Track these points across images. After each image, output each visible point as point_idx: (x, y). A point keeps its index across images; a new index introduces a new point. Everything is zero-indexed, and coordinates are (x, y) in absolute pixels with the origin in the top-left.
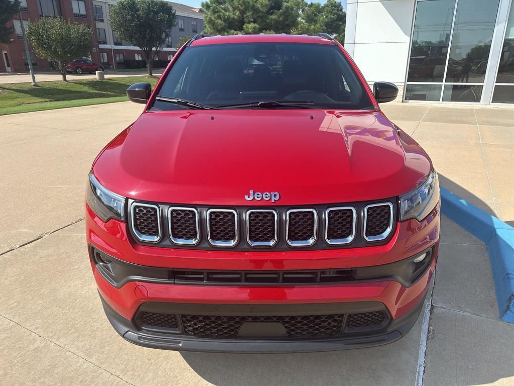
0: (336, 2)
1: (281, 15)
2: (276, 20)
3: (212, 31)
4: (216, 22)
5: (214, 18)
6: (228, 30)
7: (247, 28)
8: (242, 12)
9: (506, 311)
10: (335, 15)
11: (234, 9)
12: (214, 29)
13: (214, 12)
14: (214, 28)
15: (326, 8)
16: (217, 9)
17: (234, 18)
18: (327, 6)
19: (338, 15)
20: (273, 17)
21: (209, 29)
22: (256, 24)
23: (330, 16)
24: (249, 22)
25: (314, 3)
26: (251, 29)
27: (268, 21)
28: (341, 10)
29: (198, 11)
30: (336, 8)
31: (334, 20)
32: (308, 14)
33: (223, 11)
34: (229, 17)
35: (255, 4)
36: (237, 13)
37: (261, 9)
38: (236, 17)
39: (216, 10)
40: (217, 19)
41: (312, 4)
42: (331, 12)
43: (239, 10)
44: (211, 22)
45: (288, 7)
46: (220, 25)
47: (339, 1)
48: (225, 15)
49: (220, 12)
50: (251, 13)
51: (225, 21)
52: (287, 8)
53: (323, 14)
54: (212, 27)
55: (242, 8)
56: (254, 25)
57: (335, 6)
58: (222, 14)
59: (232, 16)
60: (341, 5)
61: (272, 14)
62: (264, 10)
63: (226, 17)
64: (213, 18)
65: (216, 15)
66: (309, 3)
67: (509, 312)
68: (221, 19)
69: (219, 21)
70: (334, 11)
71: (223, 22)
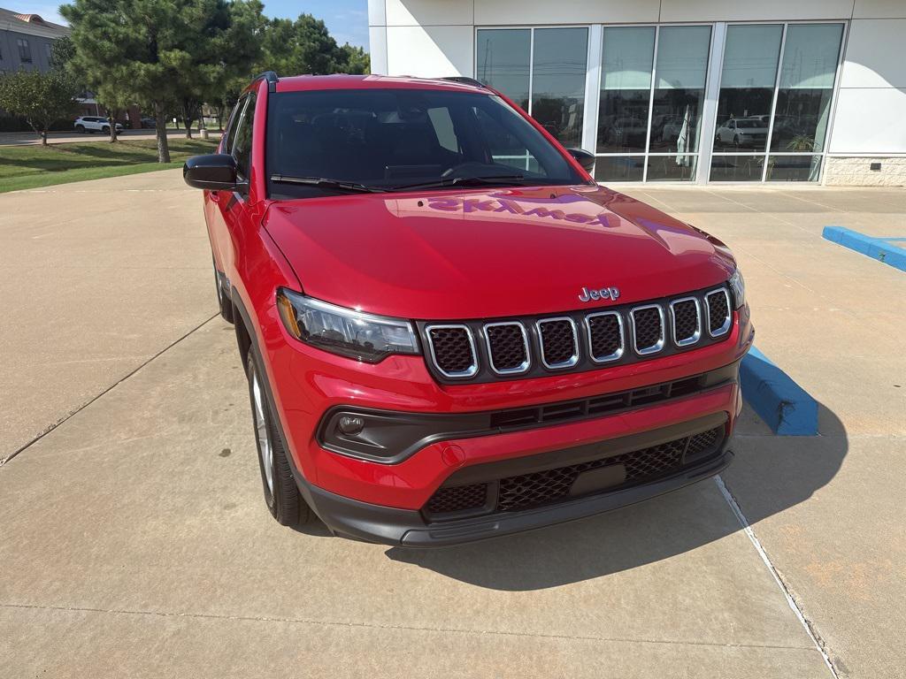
0: (314, 21)
1: (230, 38)
2: (222, 47)
3: (92, 62)
4: (99, 44)
5: (95, 36)
6: (128, 61)
7: (169, 58)
8: (153, 30)
9: (780, 423)
10: (317, 43)
11: (136, 22)
12: (95, 58)
13: (93, 25)
14: (95, 55)
15: (299, 30)
16: (97, 19)
17: (137, 39)
18: (301, 26)
19: (322, 42)
20: (217, 41)
21: (85, 58)
22: (184, 52)
23: (307, 43)
24: (170, 49)
25: (279, 19)
26: (175, 60)
27: (207, 47)
28: (326, 34)
29: (28, 20)
30: (317, 31)
31: (315, 50)
32: (272, 39)
33: (113, 25)
34: (127, 37)
35: (178, 15)
36: (144, 30)
37: (192, 26)
38: (141, 37)
39: (97, 22)
40: (101, 39)
41: (276, 20)
42: (309, 37)
43: (146, 24)
44: (86, 43)
45: (243, 24)
46: (110, 51)
47: (320, 19)
48: (119, 33)
49: (106, 25)
50: (171, 31)
51: (119, 42)
52: (241, 26)
53: (296, 39)
54: (91, 55)
55: (152, 22)
56: (180, 53)
57: (314, 27)
58: (110, 30)
59: (133, 35)
60: (323, 26)
61: (213, 35)
62: (198, 27)
63: (121, 36)
64: (91, 37)
65: (99, 31)
66: (271, 19)
67: (783, 423)
68: (110, 39)
69: (107, 44)
70: (314, 36)
71: (113, 45)
